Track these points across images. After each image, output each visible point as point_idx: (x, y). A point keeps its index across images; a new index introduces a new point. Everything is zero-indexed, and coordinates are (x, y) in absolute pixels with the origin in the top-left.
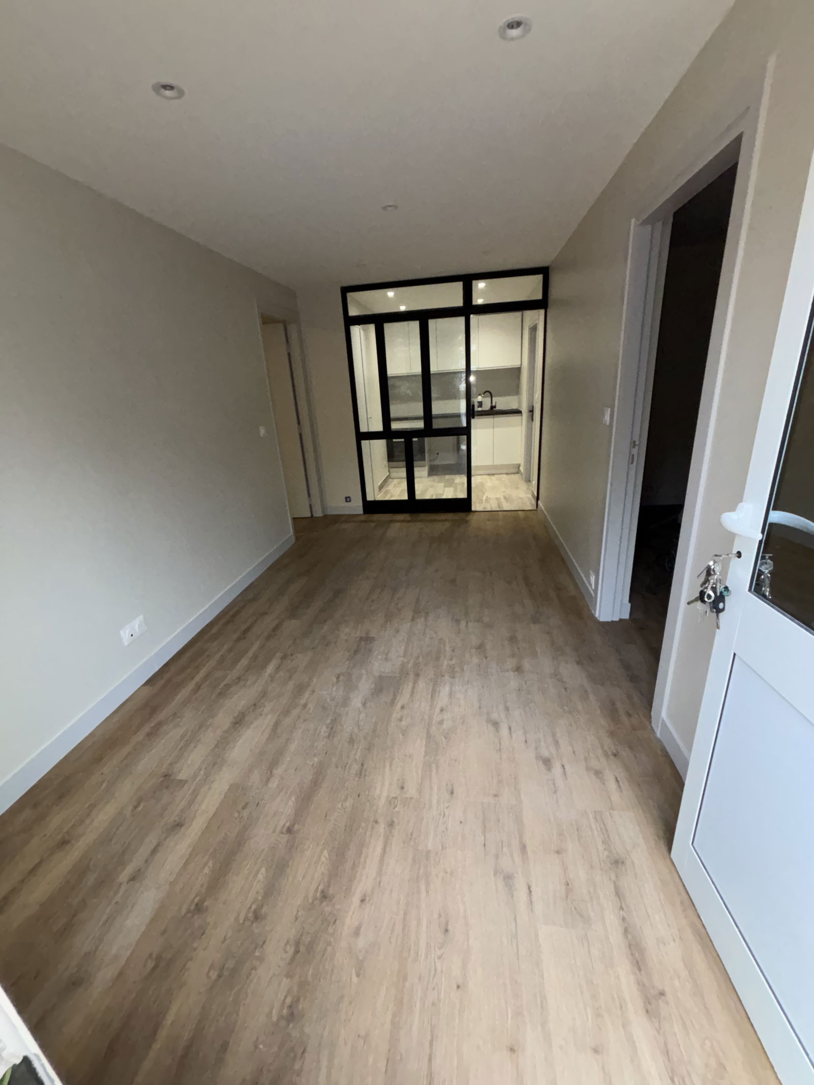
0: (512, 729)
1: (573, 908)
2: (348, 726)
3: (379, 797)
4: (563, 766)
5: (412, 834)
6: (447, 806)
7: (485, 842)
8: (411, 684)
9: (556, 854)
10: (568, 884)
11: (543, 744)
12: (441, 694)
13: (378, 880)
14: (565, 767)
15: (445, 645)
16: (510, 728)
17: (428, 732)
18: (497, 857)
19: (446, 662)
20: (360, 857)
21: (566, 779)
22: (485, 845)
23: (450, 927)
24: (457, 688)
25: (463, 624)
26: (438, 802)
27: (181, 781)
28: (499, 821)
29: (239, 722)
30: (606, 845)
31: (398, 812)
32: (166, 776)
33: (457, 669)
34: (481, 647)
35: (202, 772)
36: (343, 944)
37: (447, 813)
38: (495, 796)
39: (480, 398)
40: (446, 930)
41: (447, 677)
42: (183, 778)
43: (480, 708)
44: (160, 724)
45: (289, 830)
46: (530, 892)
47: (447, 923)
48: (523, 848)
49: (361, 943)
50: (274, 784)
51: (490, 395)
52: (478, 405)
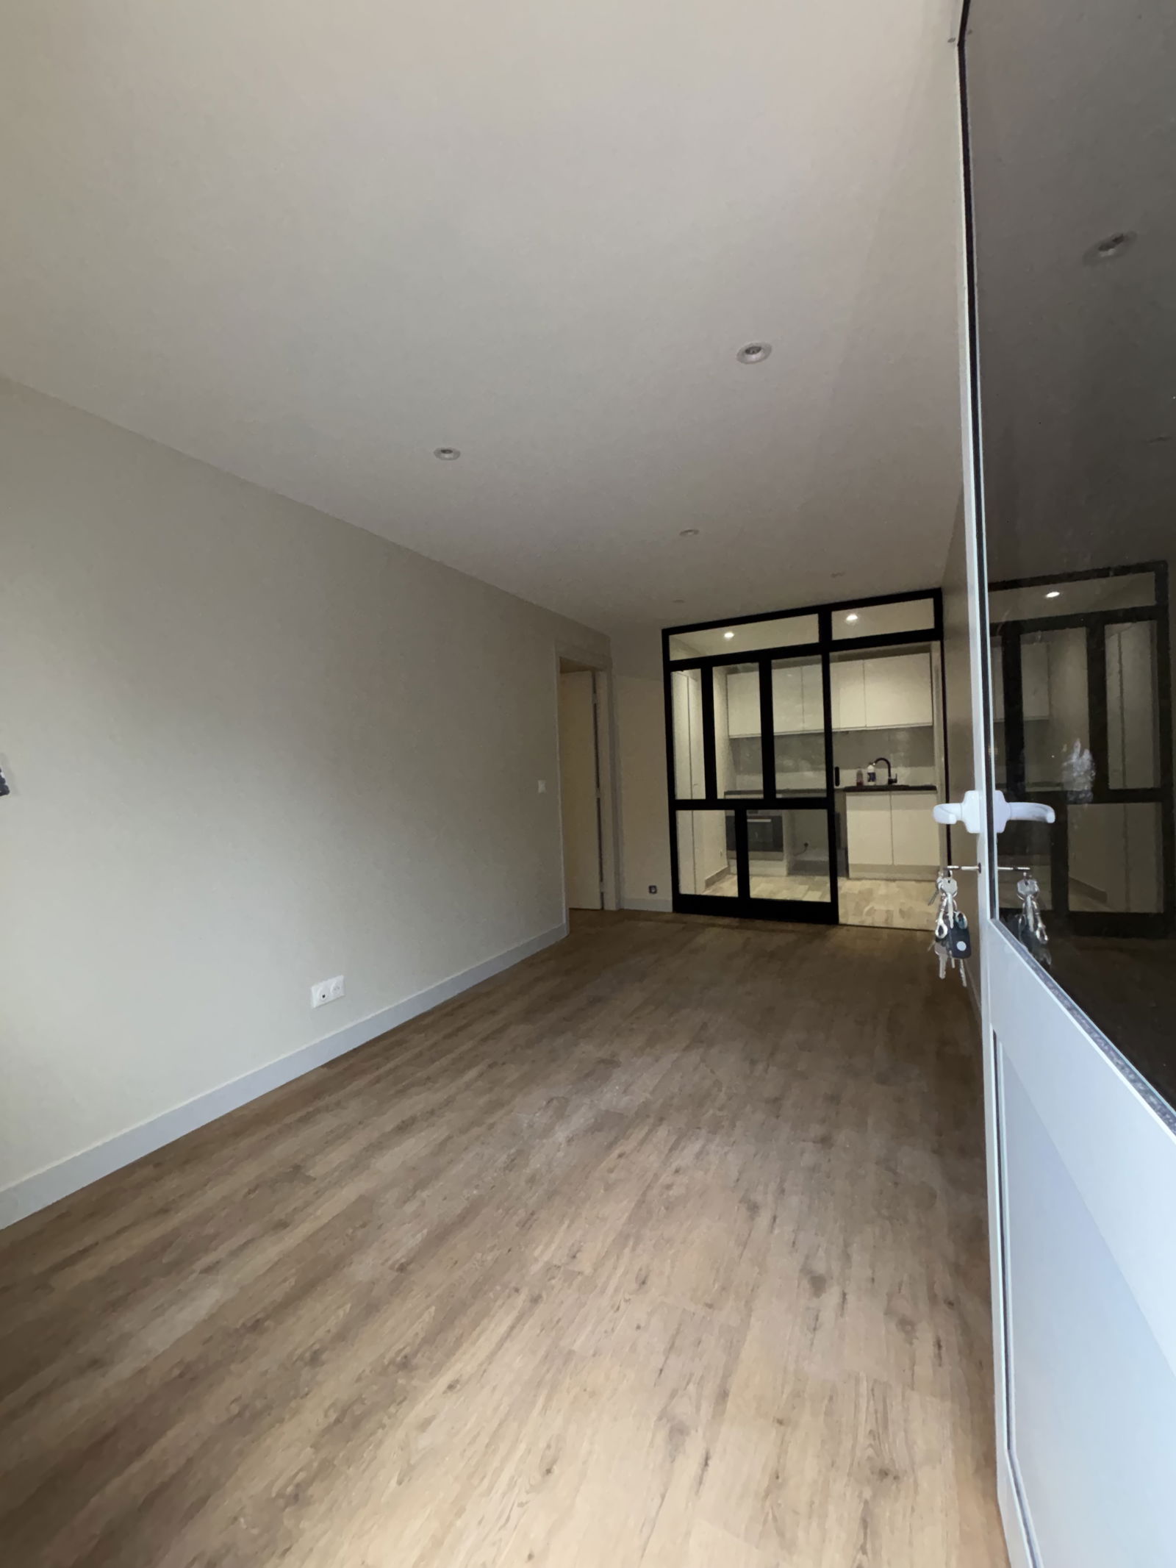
0: (778, 1220)
1: (770, 1516)
2: (536, 1162)
3: (536, 1260)
4: (844, 1295)
5: (558, 1322)
6: (627, 1298)
7: (663, 1366)
8: (646, 1129)
9: (777, 1425)
10: (778, 1477)
11: (821, 1253)
12: (685, 1151)
13: (483, 1368)
14: (847, 1297)
15: (720, 1090)
16: (775, 1218)
17: (644, 1194)
18: (673, 1394)
19: (711, 1112)
20: (474, 1330)
21: (842, 1315)
22: (661, 1371)
23: (556, 1469)
24: (712, 1147)
25: (760, 1067)
26: (617, 1290)
27: (309, 1177)
28: (699, 1343)
29: (404, 1128)
30: (874, 1439)
31: (553, 1288)
32: (297, 1168)
33: (726, 1123)
34: (776, 1102)
35: (336, 1174)
36: (400, 1434)
37: (621, 1308)
38: (710, 1306)
39: (871, 769)
40: (549, 1471)
41: (704, 1131)
42: (313, 1175)
43: (738, 1180)
44: (318, 1111)
45: (402, 1268)
46: (706, 1464)
47: (554, 1461)
48: (723, 1395)
49: (424, 1441)
50: (410, 1208)
51: (887, 765)
52: (865, 778)
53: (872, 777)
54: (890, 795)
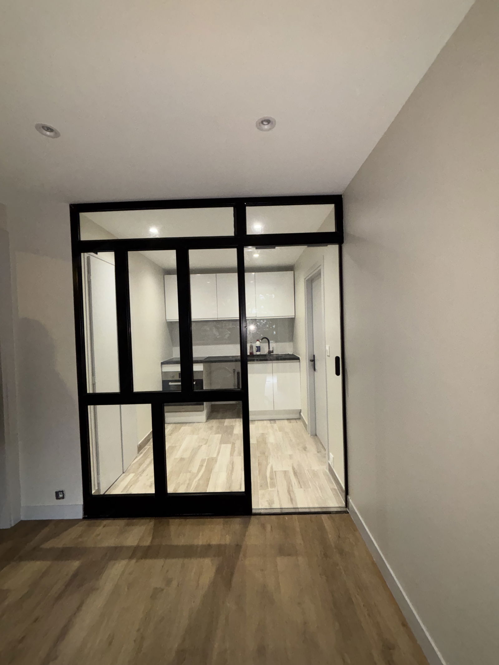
39: (258, 344)
51: (267, 341)
52: (255, 350)
53: (259, 349)
54: (272, 363)
